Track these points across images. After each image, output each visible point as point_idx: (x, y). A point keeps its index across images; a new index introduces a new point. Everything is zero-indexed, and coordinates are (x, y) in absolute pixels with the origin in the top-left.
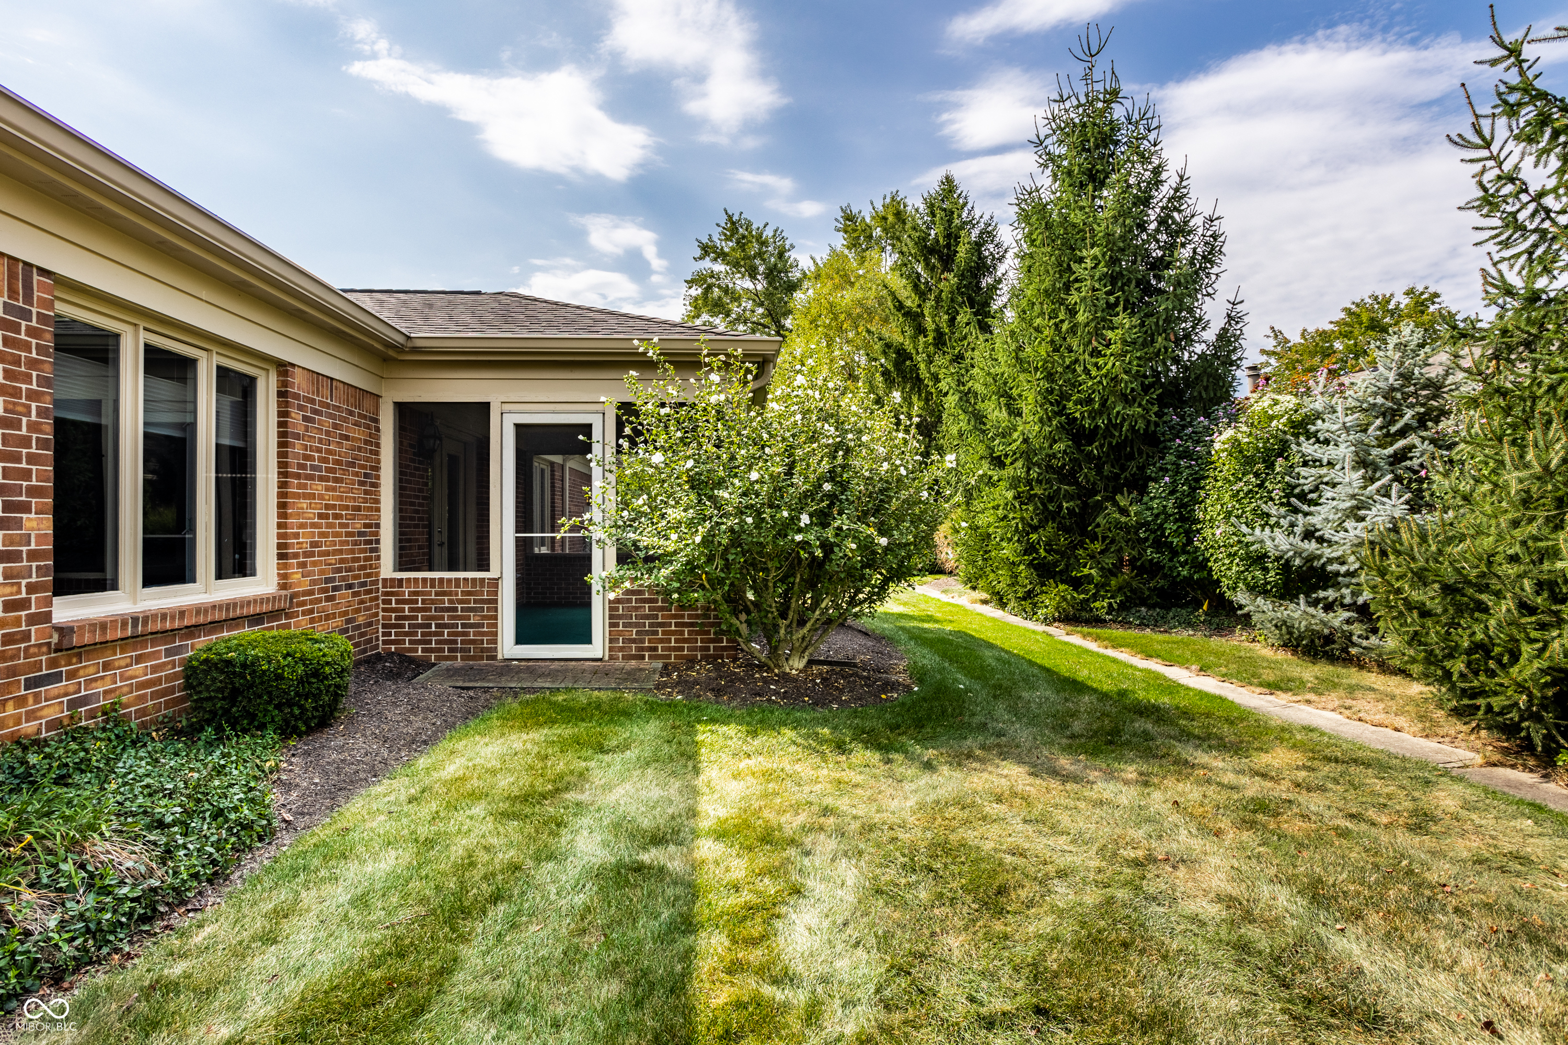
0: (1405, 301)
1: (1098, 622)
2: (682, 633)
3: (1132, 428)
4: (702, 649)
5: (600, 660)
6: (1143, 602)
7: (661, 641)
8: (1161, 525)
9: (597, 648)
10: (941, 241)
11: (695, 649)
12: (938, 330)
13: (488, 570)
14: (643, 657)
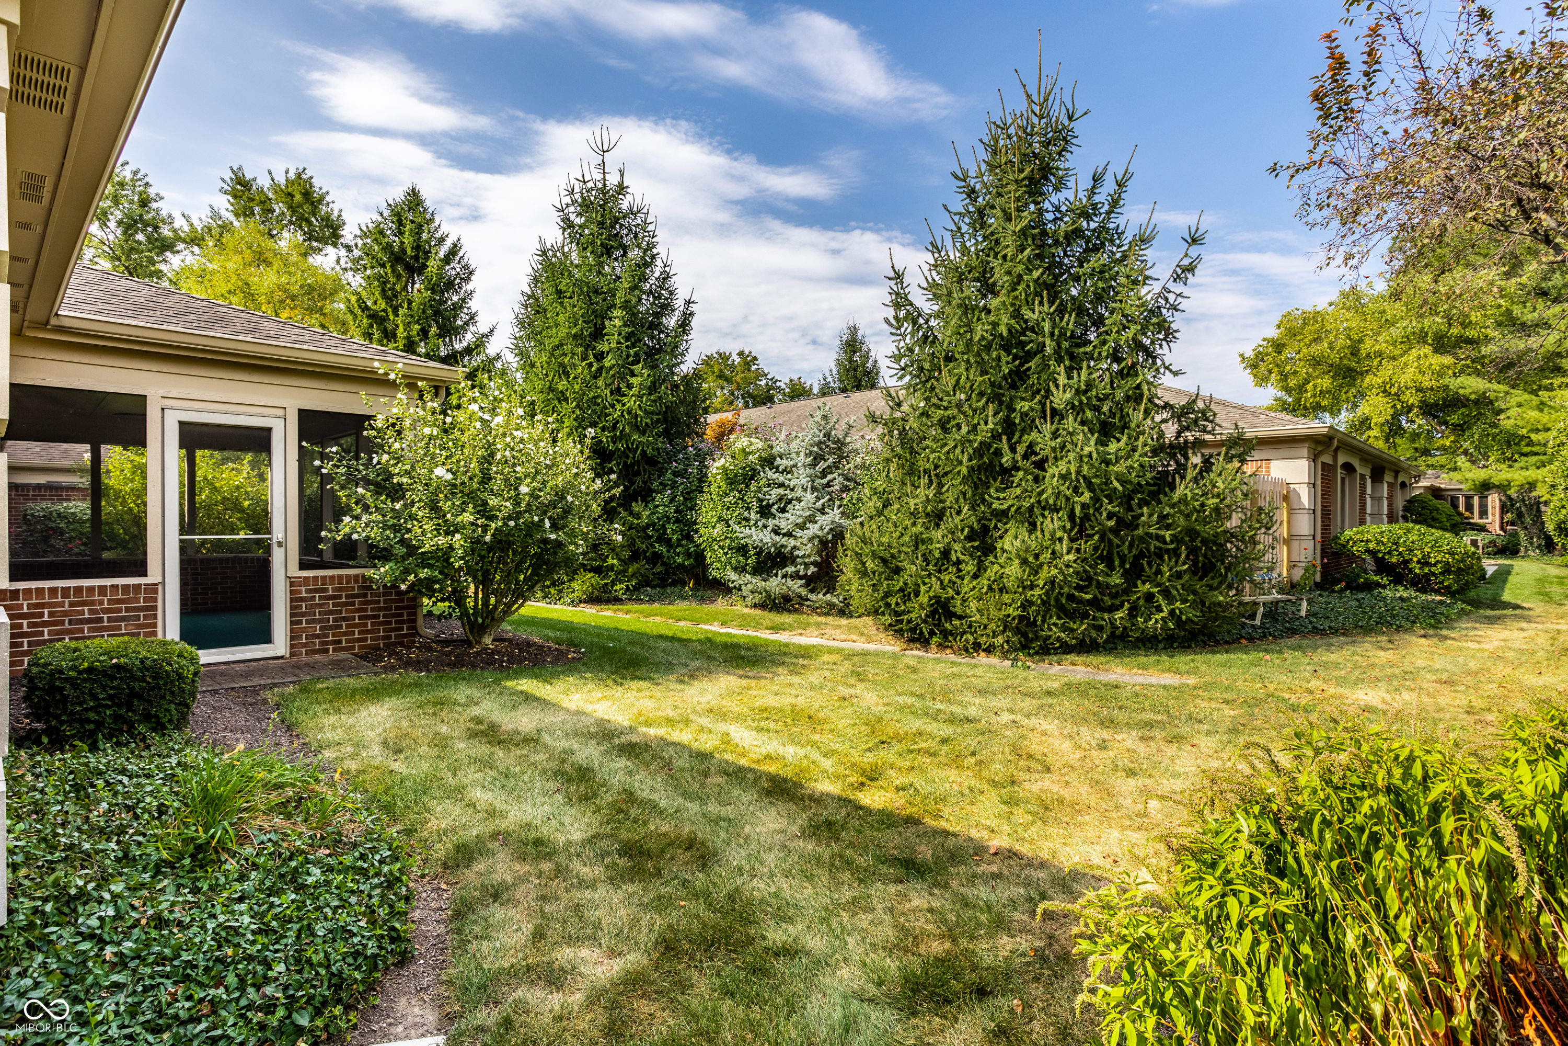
0: (738, 360)
1: (617, 600)
2: (366, 625)
3: (644, 452)
4: (384, 638)
5: (282, 657)
6: (648, 585)
7: (345, 634)
8: (664, 526)
9: (280, 645)
10: (409, 250)
11: (378, 638)
12: (408, 338)
13: (146, 575)
14: (327, 651)
